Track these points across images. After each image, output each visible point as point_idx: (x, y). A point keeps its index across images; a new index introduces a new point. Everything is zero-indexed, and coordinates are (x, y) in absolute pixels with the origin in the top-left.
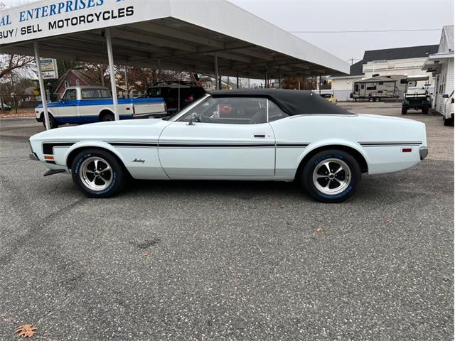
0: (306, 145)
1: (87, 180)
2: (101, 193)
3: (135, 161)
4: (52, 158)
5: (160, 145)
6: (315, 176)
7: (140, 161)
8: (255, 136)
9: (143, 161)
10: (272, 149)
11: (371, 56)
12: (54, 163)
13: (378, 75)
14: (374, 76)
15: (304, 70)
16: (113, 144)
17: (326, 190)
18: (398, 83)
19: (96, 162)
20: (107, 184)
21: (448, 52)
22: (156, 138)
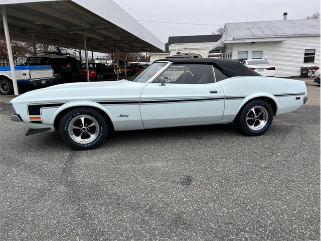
0: (244, 98)
1: (74, 136)
2: (89, 145)
3: (120, 116)
4: (40, 118)
5: (142, 102)
6: (248, 118)
7: (125, 116)
8: (211, 92)
9: (127, 116)
10: (222, 101)
11: (173, 40)
12: (40, 122)
13: (180, 53)
14: (177, 53)
15: (138, 48)
16: (101, 103)
17: (252, 127)
19: (82, 119)
20: (93, 137)
21: (232, 39)
22: (139, 96)
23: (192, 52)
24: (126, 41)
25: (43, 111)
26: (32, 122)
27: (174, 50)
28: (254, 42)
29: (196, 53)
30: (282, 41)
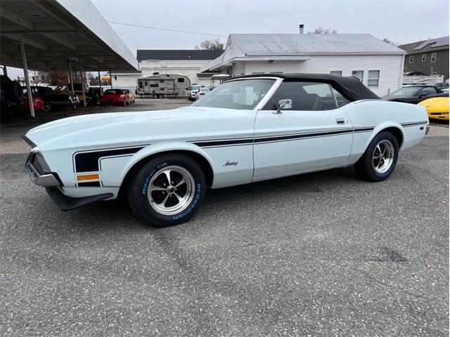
0: (372, 129)
1: (155, 203)
2: (181, 216)
3: (226, 164)
4: (97, 176)
5: (256, 141)
6: (374, 158)
7: (232, 164)
8: (338, 122)
9: (236, 164)
10: (350, 135)
11: (143, 55)
13: (158, 73)
16: (199, 145)
17: (377, 169)
18: (176, 81)
19: (168, 173)
20: (184, 203)
21: (244, 55)
22: (251, 131)
23: (175, 73)
24: (84, 53)
25: (104, 162)
26: (81, 185)
27: (148, 69)
28: (272, 61)
29: (180, 74)
30: (304, 61)
